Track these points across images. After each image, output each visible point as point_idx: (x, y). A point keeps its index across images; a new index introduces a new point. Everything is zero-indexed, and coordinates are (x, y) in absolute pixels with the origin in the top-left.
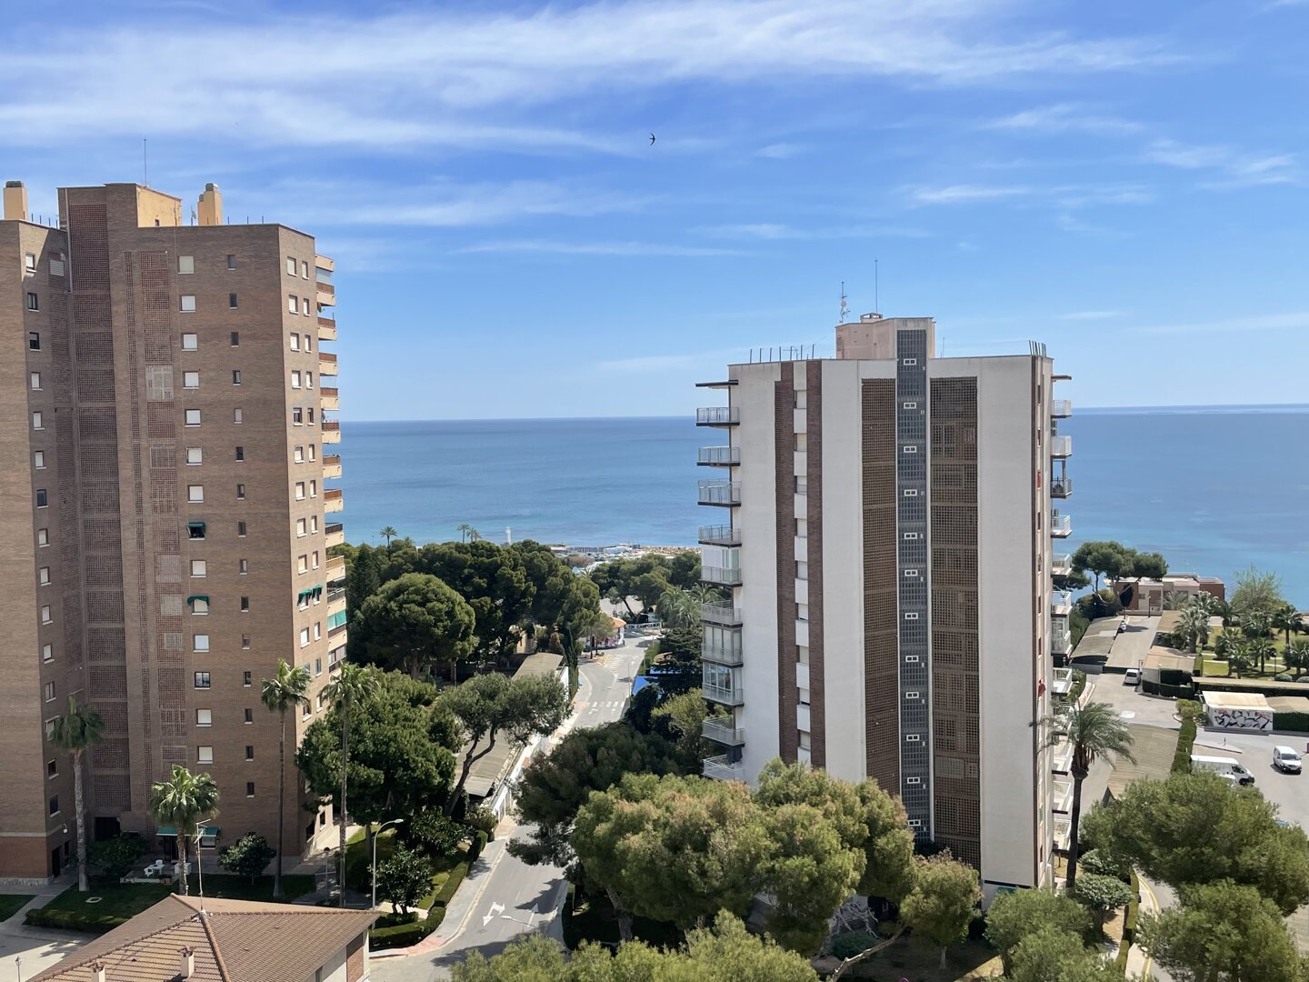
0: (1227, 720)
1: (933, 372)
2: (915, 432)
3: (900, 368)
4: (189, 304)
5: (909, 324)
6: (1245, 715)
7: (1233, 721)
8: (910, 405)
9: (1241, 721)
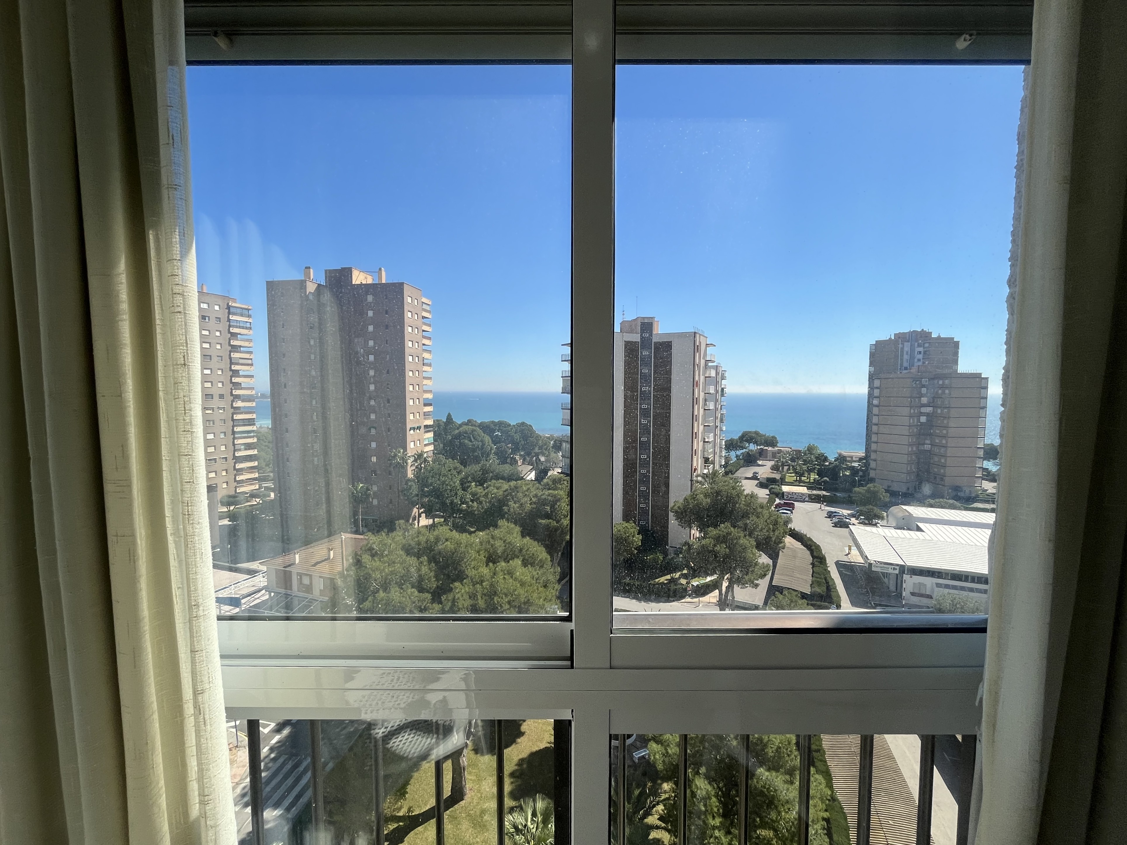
0: (790, 496)
1: (655, 340)
2: (647, 364)
3: (642, 338)
4: (370, 313)
5: (645, 319)
6: (797, 494)
7: (792, 497)
8: (646, 353)
9: (795, 497)
